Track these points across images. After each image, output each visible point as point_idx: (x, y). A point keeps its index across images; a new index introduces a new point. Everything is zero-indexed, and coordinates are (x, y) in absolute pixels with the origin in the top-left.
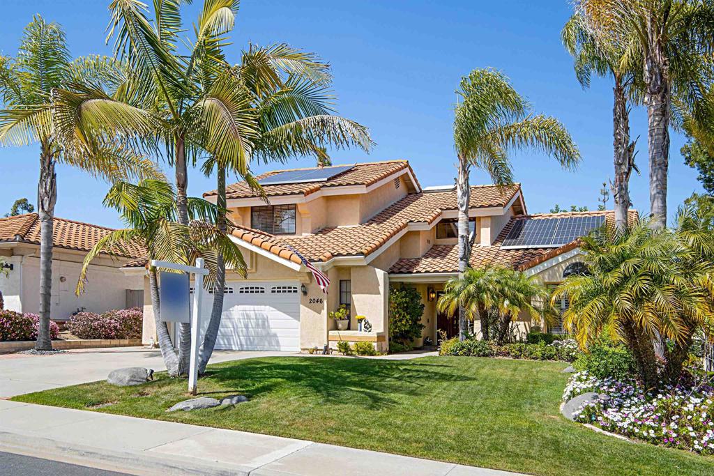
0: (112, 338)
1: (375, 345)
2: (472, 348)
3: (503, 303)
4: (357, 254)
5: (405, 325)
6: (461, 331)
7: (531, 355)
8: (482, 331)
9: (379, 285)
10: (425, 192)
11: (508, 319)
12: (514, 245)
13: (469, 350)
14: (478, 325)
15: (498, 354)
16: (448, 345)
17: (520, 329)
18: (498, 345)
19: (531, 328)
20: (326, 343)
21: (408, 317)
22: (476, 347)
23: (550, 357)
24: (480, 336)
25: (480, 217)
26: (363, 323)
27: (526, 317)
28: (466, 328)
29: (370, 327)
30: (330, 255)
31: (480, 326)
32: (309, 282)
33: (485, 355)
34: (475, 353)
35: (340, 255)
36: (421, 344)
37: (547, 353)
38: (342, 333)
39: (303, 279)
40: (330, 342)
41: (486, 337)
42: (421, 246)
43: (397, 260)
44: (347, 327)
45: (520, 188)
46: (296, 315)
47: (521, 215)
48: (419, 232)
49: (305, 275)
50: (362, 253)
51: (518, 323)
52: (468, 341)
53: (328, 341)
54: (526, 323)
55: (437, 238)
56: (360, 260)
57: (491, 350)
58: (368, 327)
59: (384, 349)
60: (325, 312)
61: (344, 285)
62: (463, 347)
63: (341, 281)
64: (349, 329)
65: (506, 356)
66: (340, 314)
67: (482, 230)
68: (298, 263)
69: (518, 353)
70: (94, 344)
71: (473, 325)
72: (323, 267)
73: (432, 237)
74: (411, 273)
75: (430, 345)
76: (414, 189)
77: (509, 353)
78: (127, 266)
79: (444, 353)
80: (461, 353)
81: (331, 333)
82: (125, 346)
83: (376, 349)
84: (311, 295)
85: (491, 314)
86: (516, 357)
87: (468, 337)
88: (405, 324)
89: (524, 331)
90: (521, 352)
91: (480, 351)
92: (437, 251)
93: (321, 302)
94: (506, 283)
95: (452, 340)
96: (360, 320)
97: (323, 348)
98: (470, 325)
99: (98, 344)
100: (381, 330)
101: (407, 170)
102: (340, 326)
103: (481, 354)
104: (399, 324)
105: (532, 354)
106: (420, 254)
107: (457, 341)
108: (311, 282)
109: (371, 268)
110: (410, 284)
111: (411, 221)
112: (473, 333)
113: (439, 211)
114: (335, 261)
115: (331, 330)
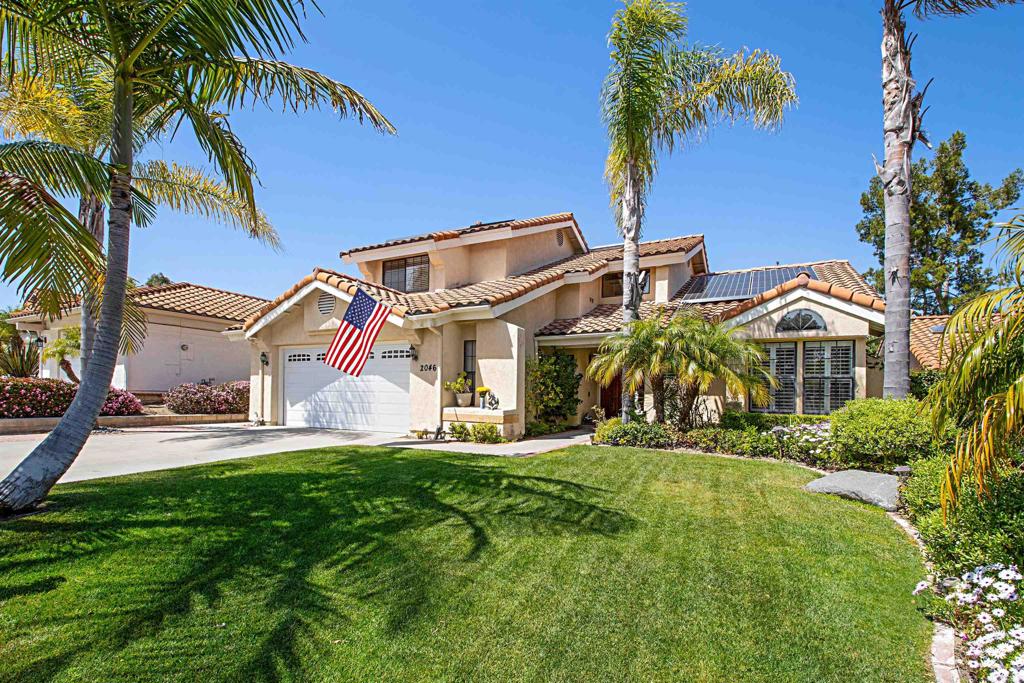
0: (223, 412)
1: (500, 428)
2: (640, 435)
3: (687, 367)
4: (480, 304)
5: (555, 401)
6: (624, 409)
7: (732, 448)
8: (655, 407)
9: (511, 346)
10: (593, 251)
11: (694, 392)
12: (698, 298)
13: (636, 438)
14: (649, 399)
15: (679, 444)
16: (607, 427)
17: (709, 407)
18: (680, 430)
19: (725, 404)
20: (439, 424)
21: (558, 389)
22: (646, 433)
23: (766, 453)
24: (651, 416)
25: (655, 268)
26: (487, 397)
27: (718, 388)
28: (632, 406)
29: (497, 403)
30: (447, 305)
31: (652, 401)
32: (419, 343)
33: (658, 446)
34: (644, 442)
35: (459, 305)
36: (578, 422)
37: (761, 447)
38: (460, 411)
39: (411, 338)
40: (444, 423)
41: (660, 419)
42: (581, 302)
43: (551, 321)
44: (469, 402)
45: (702, 241)
46: (406, 386)
47: (702, 274)
48: (577, 285)
49: (413, 332)
50: (487, 302)
51: (705, 397)
52: (634, 424)
53: (442, 421)
54: (717, 398)
55: (603, 296)
56: (485, 311)
57: (669, 437)
58: (494, 403)
59: (516, 433)
60: (438, 382)
61: (469, 347)
62: (626, 433)
63: (466, 342)
64: (472, 404)
65: (692, 447)
66: (458, 386)
67: (657, 283)
68: (400, 316)
69: (712, 444)
70: (191, 419)
71: (643, 400)
72: (433, 319)
73: (596, 293)
74: (565, 334)
75: (588, 425)
76: (581, 248)
77: (696, 444)
78: (230, 329)
79: (598, 439)
80: (622, 441)
81: (447, 410)
82: (239, 421)
83: (502, 434)
84: (422, 361)
85: (668, 385)
86: (708, 449)
87: (634, 418)
88: (553, 399)
89: (714, 408)
90: (716, 442)
91: (651, 439)
92: (601, 311)
93: (435, 369)
94: (693, 338)
95: (613, 420)
96: (483, 394)
97: (435, 430)
98: (639, 400)
99: (200, 419)
100: (513, 406)
101: (570, 223)
102: (460, 401)
103: (653, 443)
104: (545, 398)
105: (734, 446)
106: (580, 313)
107: (618, 423)
108: (422, 343)
109: (501, 322)
110: (564, 348)
111: (568, 272)
112: (642, 409)
113: (605, 262)
114: (453, 314)
115: (447, 406)
